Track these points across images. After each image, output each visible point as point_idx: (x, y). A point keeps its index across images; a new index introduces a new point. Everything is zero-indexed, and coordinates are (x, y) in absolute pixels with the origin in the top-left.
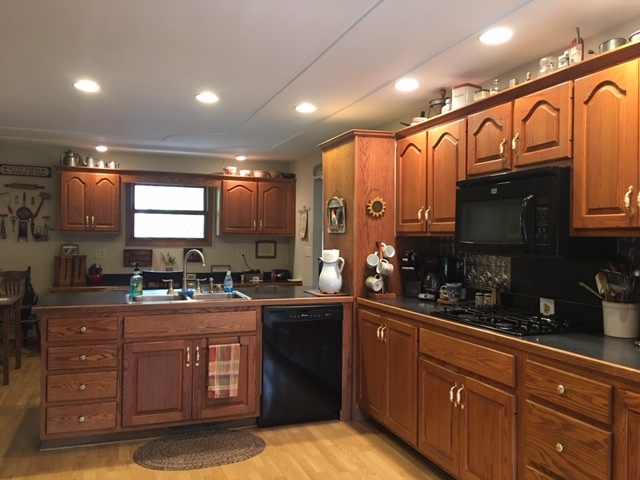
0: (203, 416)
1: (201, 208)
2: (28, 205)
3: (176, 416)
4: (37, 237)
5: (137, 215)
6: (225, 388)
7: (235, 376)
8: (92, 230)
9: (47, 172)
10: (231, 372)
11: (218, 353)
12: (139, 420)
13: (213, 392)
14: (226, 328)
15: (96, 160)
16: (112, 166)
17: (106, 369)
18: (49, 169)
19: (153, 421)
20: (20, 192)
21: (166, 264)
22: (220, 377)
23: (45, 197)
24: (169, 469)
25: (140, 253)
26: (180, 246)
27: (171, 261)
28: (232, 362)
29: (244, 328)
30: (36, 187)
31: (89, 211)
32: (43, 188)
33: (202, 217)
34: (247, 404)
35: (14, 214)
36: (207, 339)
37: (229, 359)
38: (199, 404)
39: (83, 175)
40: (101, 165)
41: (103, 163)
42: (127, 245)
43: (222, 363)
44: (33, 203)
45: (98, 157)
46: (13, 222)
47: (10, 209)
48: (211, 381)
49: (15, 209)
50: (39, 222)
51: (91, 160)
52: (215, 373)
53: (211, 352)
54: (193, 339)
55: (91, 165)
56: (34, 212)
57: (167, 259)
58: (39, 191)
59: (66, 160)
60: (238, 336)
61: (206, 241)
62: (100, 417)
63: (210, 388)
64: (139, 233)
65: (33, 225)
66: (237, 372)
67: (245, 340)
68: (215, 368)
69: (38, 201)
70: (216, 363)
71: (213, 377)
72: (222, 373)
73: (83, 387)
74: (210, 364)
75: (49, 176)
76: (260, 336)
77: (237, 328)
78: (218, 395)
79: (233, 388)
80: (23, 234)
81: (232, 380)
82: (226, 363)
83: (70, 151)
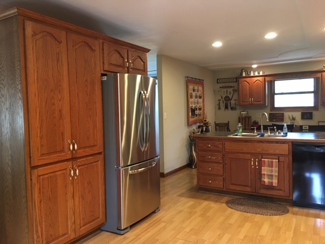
0: (261, 192)
1: (313, 90)
2: (228, 95)
3: (248, 189)
4: (232, 109)
5: (276, 96)
6: (270, 181)
7: (276, 176)
8: (252, 104)
9: (235, 80)
10: (273, 174)
11: (267, 163)
12: (232, 187)
13: (264, 182)
14: (271, 152)
15: (254, 72)
16: (261, 73)
17: (219, 163)
18: (236, 78)
19: (238, 189)
20: (225, 90)
21: (291, 120)
22: (268, 175)
23: (234, 91)
24: (235, 209)
25: (277, 115)
26: (299, 111)
27: (294, 119)
28: (274, 168)
29: (281, 153)
30: (231, 87)
31: (251, 96)
32: (234, 87)
33: (313, 95)
34: (284, 191)
35: (223, 99)
36: (262, 156)
37: (272, 167)
38: (259, 186)
39: (248, 79)
40: (256, 74)
41: (257, 73)
42: (271, 111)
43: (269, 168)
44: (230, 94)
45: (254, 70)
46: (223, 102)
47: (222, 97)
48: (263, 176)
49: (224, 97)
50: (233, 102)
51: (252, 72)
52: (265, 173)
53: (263, 162)
54: (255, 155)
55: (252, 75)
56: (231, 98)
57: (291, 117)
58: (232, 88)
59: (241, 74)
60: (278, 156)
61: (315, 108)
62: (217, 182)
63: (263, 179)
64: (277, 105)
65: (230, 103)
66: (277, 174)
67: (282, 159)
68: (265, 170)
69: (232, 93)
70: (266, 168)
71: (264, 174)
72: (269, 173)
73: (210, 169)
74: (263, 168)
75: (236, 82)
76: (291, 158)
77: (277, 152)
78: (267, 183)
79: (275, 182)
80: (226, 107)
81: (274, 177)
82: (270, 169)
83: (243, 69)
